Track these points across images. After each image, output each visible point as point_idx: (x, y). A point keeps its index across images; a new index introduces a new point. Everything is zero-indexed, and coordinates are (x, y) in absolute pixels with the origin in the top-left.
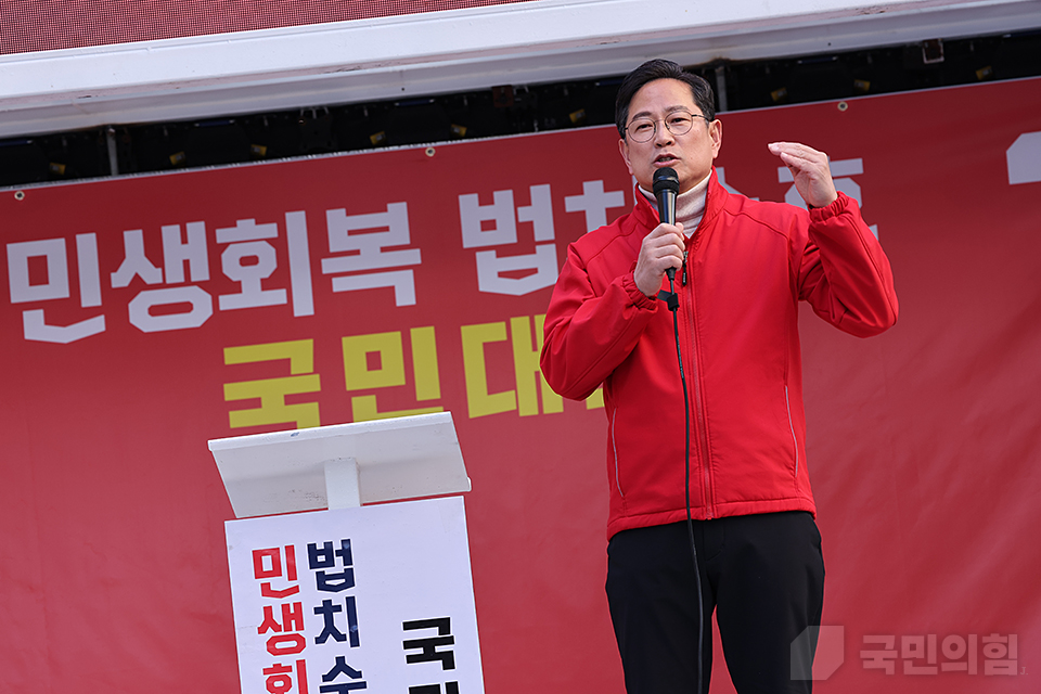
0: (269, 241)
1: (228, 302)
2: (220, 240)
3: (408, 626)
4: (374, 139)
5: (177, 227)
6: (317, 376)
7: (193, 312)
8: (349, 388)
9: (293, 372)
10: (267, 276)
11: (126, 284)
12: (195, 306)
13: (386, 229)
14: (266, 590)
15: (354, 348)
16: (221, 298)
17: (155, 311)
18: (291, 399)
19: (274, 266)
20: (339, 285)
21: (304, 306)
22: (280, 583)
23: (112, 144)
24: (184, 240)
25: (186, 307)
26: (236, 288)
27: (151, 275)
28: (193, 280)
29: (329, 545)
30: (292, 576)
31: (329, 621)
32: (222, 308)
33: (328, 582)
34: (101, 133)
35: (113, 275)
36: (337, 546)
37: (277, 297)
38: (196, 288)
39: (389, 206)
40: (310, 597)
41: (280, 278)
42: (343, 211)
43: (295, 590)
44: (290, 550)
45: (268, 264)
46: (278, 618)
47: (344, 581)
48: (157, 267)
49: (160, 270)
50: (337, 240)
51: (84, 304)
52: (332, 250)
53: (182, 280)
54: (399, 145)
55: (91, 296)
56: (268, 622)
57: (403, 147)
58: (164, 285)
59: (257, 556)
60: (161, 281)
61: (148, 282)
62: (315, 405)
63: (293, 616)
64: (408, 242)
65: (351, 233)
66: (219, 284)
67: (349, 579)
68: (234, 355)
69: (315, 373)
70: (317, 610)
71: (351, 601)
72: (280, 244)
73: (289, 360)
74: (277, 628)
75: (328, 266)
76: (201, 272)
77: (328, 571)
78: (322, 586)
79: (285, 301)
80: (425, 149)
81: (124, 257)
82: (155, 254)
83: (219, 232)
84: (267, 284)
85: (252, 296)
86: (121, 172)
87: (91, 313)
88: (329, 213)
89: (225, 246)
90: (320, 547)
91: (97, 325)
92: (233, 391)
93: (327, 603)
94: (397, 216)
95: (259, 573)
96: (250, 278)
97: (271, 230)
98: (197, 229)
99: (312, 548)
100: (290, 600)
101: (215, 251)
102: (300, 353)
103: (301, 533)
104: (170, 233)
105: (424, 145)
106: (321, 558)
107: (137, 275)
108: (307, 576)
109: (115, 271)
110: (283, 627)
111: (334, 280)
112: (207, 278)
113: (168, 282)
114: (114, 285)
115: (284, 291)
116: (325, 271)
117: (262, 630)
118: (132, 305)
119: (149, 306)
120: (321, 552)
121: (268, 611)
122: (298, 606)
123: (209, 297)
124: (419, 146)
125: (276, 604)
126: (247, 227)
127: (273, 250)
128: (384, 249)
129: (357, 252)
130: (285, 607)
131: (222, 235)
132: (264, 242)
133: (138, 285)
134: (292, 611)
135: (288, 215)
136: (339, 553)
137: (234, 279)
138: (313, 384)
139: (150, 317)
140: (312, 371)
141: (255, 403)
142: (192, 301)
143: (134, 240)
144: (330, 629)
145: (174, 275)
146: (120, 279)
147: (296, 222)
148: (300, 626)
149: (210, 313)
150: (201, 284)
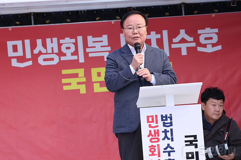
0: (73, 43)
1: (63, 58)
2: (61, 43)
3: (186, 137)
4: (97, 19)
5: (50, 39)
6: (85, 78)
7: (54, 61)
8: (93, 81)
9: (79, 77)
10: (73, 52)
11: (37, 53)
12: (54, 59)
13: (102, 41)
14: (150, 126)
15: (94, 71)
16: (61, 57)
17: (45, 60)
18: (79, 83)
19: (74, 50)
20: (91, 55)
21: (82, 60)
22: (153, 124)
23: (32, 17)
24: (52, 42)
25: (52, 59)
26: (65, 55)
27: (44, 51)
28: (54, 52)
29: (166, 115)
30: (157, 123)
31: (166, 135)
32: (61, 60)
33: (166, 125)
34: (29, 14)
35: (34, 50)
36: (169, 116)
37: (75, 58)
38: (55, 54)
39: (103, 36)
40: (161, 128)
41: (76, 53)
42: (92, 36)
43: (157, 126)
44: (156, 116)
45: (73, 49)
46: (153, 133)
47: (170, 124)
48: (45, 49)
49: (46, 49)
50: (90, 44)
51: (27, 58)
52: (89, 46)
53: (51, 52)
54: (105, 20)
55: (28, 56)
56: (150, 134)
57: (106, 21)
58: (47, 54)
59: (148, 117)
60: (46, 52)
61: (43, 52)
62: (84, 85)
63: (157, 133)
64: (107, 45)
65: (93, 42)
66: (61, 54)
67: (171, 124)
68: (64, 72)
69: (84, 77)
70: (163, 132)
71: (171, 130)
72: (76, 44)
73: (78, 73)
74: (152, 136)
75: (88, 50)
76: (56, 50)
77: (166, 122)
78: (164, 126)
79: (77, 59)
80: (112, 22)
81: (37, 46)
82: (44, 45)
83: (60, 40)
84: (73, 54)
85: (69, 57)
86: (34, 24)
87: (29, 60)
88: (88, 37)
89: (62, 44)
90: (164, 115)
91: (30, 63)
92: (64, 81)
93: (165, 130)
94: (105, 38)
95: (148, 122)
96: (68, 52)
97: (73, 40)
98: (55, 40)
99: (162, 116)
100: (156, 129)
101: (60, 45)
102: (81, 72)
103: (159, 112)
104: (48, 40)
105: (111, 21)
106: (164, 119)
107: (40, 50)
108: (160, 123)
109: (35, 49)
110: (154, 136)
111: (89, 54)
112: (58, 52)
113: (48, 53)
114: (34, 53)
115: (77, 56)
116: (87, 51)
117: (149, 136)
118: (39, 58)
119: (43, 59)
120: (164, 117)
121: (150, 131)
122: (158, 130)
123: (58, 57)
124: (110, 21)
125: (152, 130)
126: (67, 40)
127: (74, 46)
128: (101, 47)
129: (95, 47)
130: (155, 131)
131: (61, 41)
132: (72, 44)
133: (40, 53)
134: (156, 132)
135: (78, 37)
136: (169, 117)
137: (64, 53)
138: (84, 80)
139: (43, 61)
140: (84, 76)
141: (70, 84)
142: (54, 58)
143: (39, 42)
144: (166, 137)
145: (50, 51)
146: (36, 51)
147: (80, 39)
148: (158, 136)
149: (58, 61)
150: (56, 54)
